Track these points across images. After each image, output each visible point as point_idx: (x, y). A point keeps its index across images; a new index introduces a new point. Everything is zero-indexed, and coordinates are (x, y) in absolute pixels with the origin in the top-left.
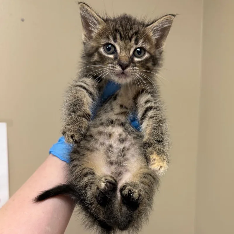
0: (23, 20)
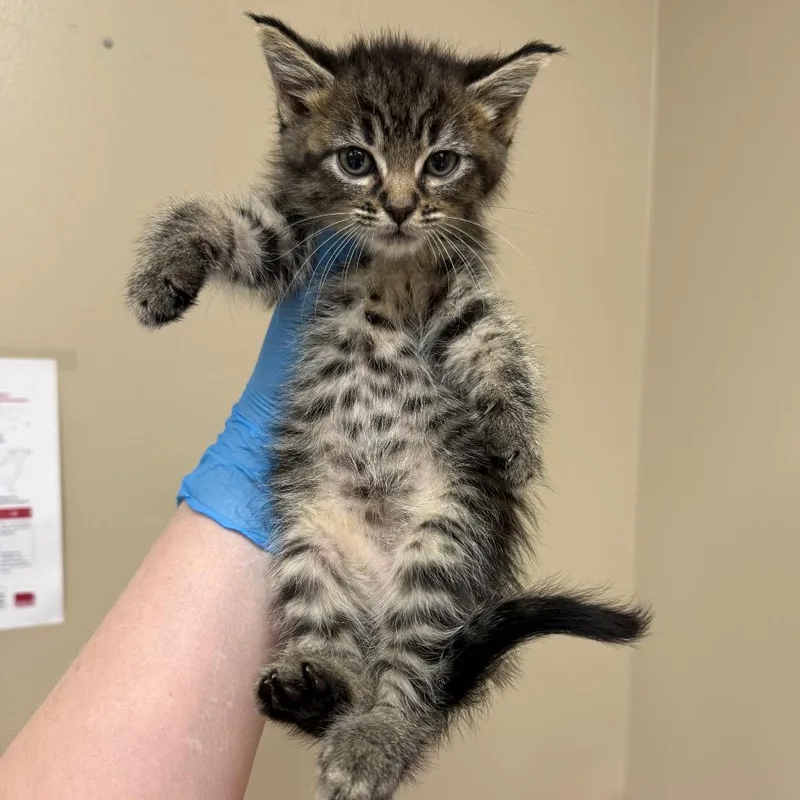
0: (108, 45)
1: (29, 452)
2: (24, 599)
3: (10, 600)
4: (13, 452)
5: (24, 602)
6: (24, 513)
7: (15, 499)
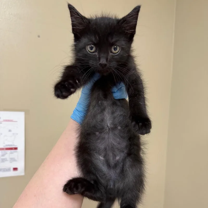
0: (39, 36)
1: (17, 134)
2: (15, 169)
3: (12, 169)
4: (14, 134)
5: (15, 170)
6: (16, 149)
7: (14, 145)
